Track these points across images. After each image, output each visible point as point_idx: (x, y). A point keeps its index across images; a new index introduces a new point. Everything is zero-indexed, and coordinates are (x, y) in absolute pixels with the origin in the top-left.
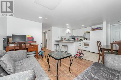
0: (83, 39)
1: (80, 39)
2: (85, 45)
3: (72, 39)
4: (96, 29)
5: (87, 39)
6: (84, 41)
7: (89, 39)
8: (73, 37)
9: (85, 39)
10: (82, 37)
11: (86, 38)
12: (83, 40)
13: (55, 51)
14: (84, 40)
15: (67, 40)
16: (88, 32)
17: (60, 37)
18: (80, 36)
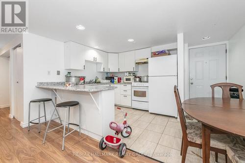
0: (132, 78)
1: (125, 78)
2: (137, 94)
3: (107, 78)
4: (162, 53)
5: (142, 80)
6: (134, 84)
7: (145, 79)
8: (107, 73)
9: (138, 79)
10: (130, 73)
11: (139, 77)
12: (132, 81)
13: (31, 124)
14: (135, 81)
15: (90, 82)
16: (143, 61)
17: (64, 73)
18: (126, 72)
